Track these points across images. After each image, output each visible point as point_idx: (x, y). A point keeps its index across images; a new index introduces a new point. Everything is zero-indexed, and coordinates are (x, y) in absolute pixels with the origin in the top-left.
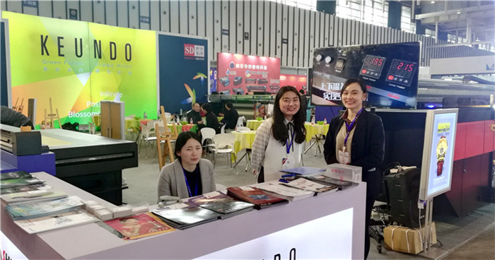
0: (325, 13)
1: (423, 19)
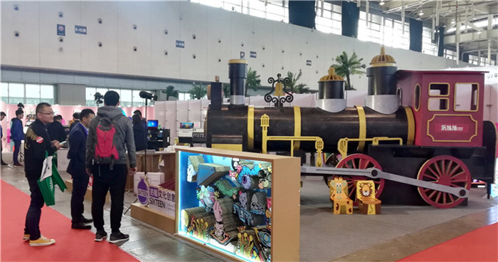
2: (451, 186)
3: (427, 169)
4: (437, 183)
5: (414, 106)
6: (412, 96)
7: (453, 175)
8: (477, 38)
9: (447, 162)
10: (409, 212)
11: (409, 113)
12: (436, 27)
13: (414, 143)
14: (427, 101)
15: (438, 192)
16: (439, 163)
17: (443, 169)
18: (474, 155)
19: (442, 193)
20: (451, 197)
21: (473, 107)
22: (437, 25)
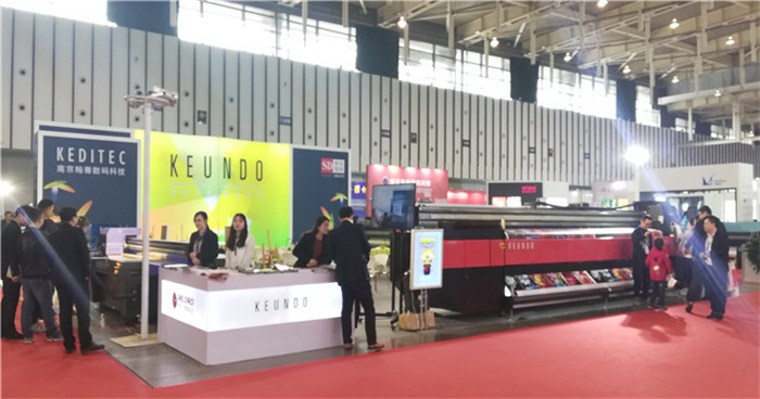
0: (522, 101)
1: (670, 104)
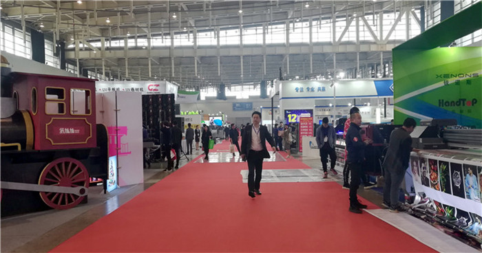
2: (72, 187)
3: (48, 173)
4: (58, 185)
5: (31, 110)
6: (29, 99)
7: (73, 175)
8: (93, 56)
9: (67, 164)
10: (31, 219)
11: (26, 117)
12: (57, 41)
13: (34, 147)
14: (45, 105)
15: (60, 194)
16: (59, 165)
17: (64, 171)
18: (90, 156)
19: (64, 194)
20: (72, 197)
21: (87, 111)
22: (58, 39)
